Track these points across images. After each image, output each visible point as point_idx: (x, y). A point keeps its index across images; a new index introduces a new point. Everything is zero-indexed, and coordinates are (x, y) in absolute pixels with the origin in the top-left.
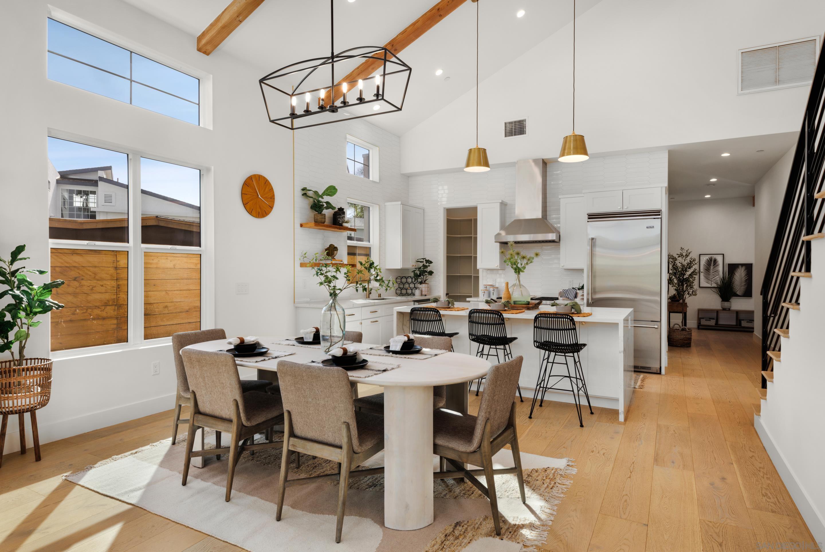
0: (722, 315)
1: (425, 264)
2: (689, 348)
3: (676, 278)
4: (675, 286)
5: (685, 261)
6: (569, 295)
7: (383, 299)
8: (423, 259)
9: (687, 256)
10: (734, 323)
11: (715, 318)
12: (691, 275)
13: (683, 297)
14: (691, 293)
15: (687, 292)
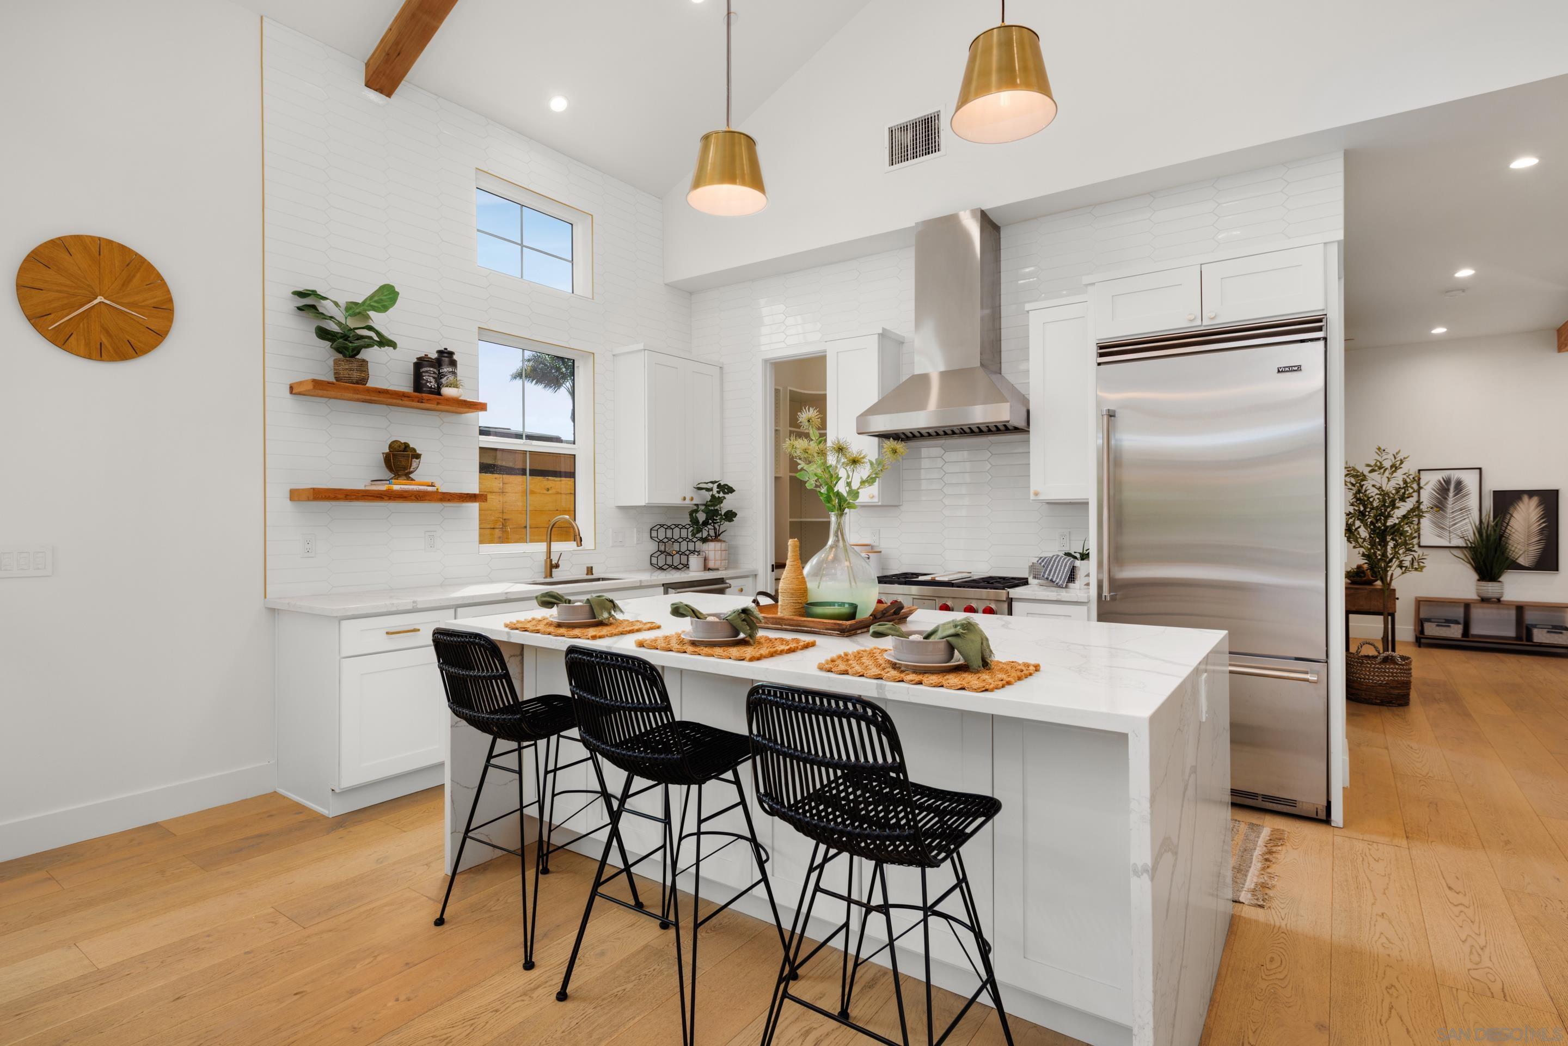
0: (1477, 613)
1: (717, 495)
2: (1406, 707)
3: (1366, 526)
4: (1361, 547)
5: (1389, 481)
6: (1055, 573)
7: (598, 580)
8: (713, 483)
9: (1396, 468)
10: (1511, 633)
11: (1462, 621)
12: (1408, 518)
13: (1386, 576)
14: (1407, 564)
15: (1397, 563)
